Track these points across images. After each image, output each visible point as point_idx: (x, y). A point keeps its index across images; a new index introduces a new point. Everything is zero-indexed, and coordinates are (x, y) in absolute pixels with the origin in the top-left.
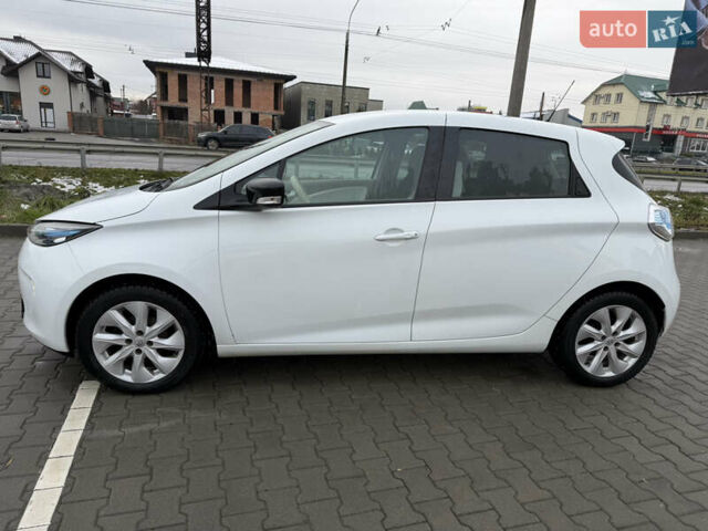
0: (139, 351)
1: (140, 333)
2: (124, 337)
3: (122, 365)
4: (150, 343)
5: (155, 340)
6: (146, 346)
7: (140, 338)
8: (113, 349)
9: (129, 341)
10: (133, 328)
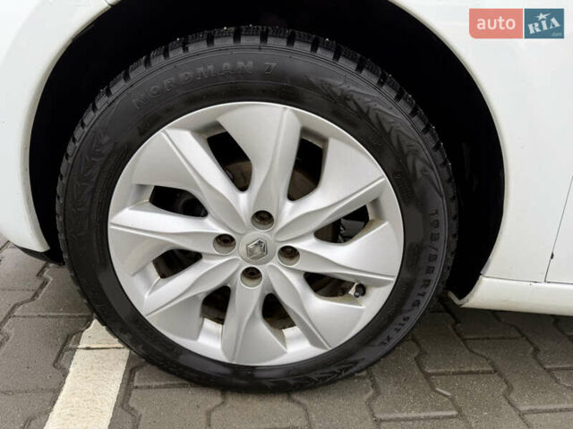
0: (252, 274)
1: (263, 218)
2: (211, 226)
3: (198, 308)
4: (289, 253)
5: (308, 245)
6: (276, 262)
7: (260, 233)
8: (173, 261)
9: (225, 241)
10: (243, 202)
